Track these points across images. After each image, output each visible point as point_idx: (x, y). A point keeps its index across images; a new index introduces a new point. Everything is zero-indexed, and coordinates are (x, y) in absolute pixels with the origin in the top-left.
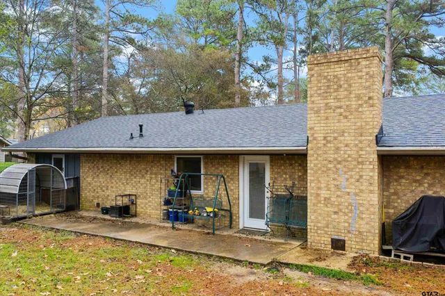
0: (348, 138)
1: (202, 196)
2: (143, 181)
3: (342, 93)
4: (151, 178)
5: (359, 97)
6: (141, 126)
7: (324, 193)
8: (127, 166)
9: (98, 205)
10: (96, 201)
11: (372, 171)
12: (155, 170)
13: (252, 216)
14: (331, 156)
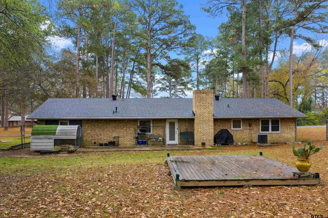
0: (206, 115)
1: (151, 135)
2: (122, 131)
3: (204, 102)
4: (126, 129)
5: (208, 103)
6: (116, 108)
7: (199, 130)
8: (113, 125)
9: (95, 143)
10: (93, 142)
11: (212, 123)
12: (128, 126)
13: (170, 140)
14: (202, 119)
